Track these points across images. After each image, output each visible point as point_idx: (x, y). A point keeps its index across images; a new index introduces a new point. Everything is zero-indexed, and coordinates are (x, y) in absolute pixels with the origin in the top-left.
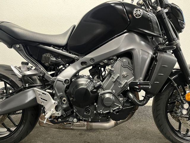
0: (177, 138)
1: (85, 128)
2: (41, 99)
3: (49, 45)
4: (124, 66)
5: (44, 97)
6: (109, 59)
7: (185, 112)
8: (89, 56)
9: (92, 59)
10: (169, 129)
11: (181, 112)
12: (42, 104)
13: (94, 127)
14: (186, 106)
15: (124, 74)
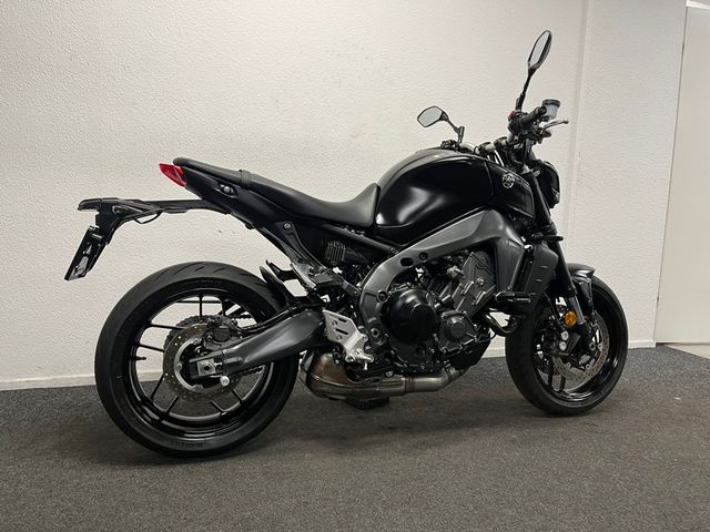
0: (554, 400)
1: (403, 388)
2: (337, 330)
3: (343, 224)
4: (479, 267)
5: (341, 326)
6: (454, 254)
7: (563, 346)
8: (416, 248)
9: (424, 254)
10: (540, 386)
11: (558, 347)
12: (340, 341)
13: (417, 386)
14: (565, 335)
15: (481, 280)
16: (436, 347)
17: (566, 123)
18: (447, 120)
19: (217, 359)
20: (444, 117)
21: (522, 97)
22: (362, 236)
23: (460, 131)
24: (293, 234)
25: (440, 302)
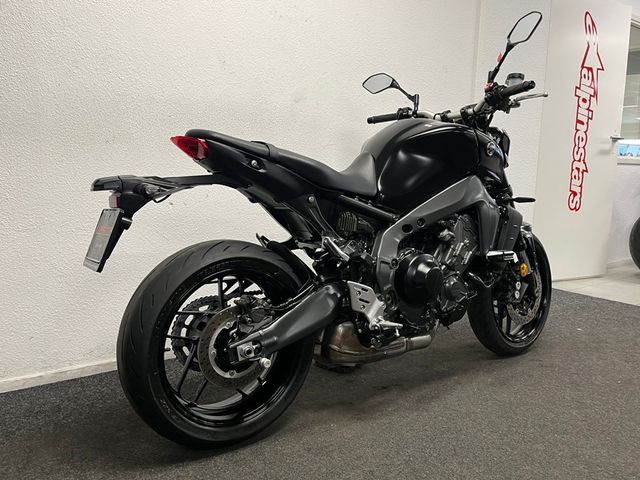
1: (403, 348)
2: (360, 300)
4: (465, 229)
5: (363, 295)
6: (447, 219)
7: (517, 295)
8: (415, 215)
9: (421, 220)
14: (518, 285)
15: (467, 241)
16: (438, 307)
17: (546, 96)
18: (398, 88)
19: (255, 341)
20: (394, 85)
21: (497, 70)
22: (369, 206)
23: (414, 99)
24: (316, 207)
25: (446, 265)
